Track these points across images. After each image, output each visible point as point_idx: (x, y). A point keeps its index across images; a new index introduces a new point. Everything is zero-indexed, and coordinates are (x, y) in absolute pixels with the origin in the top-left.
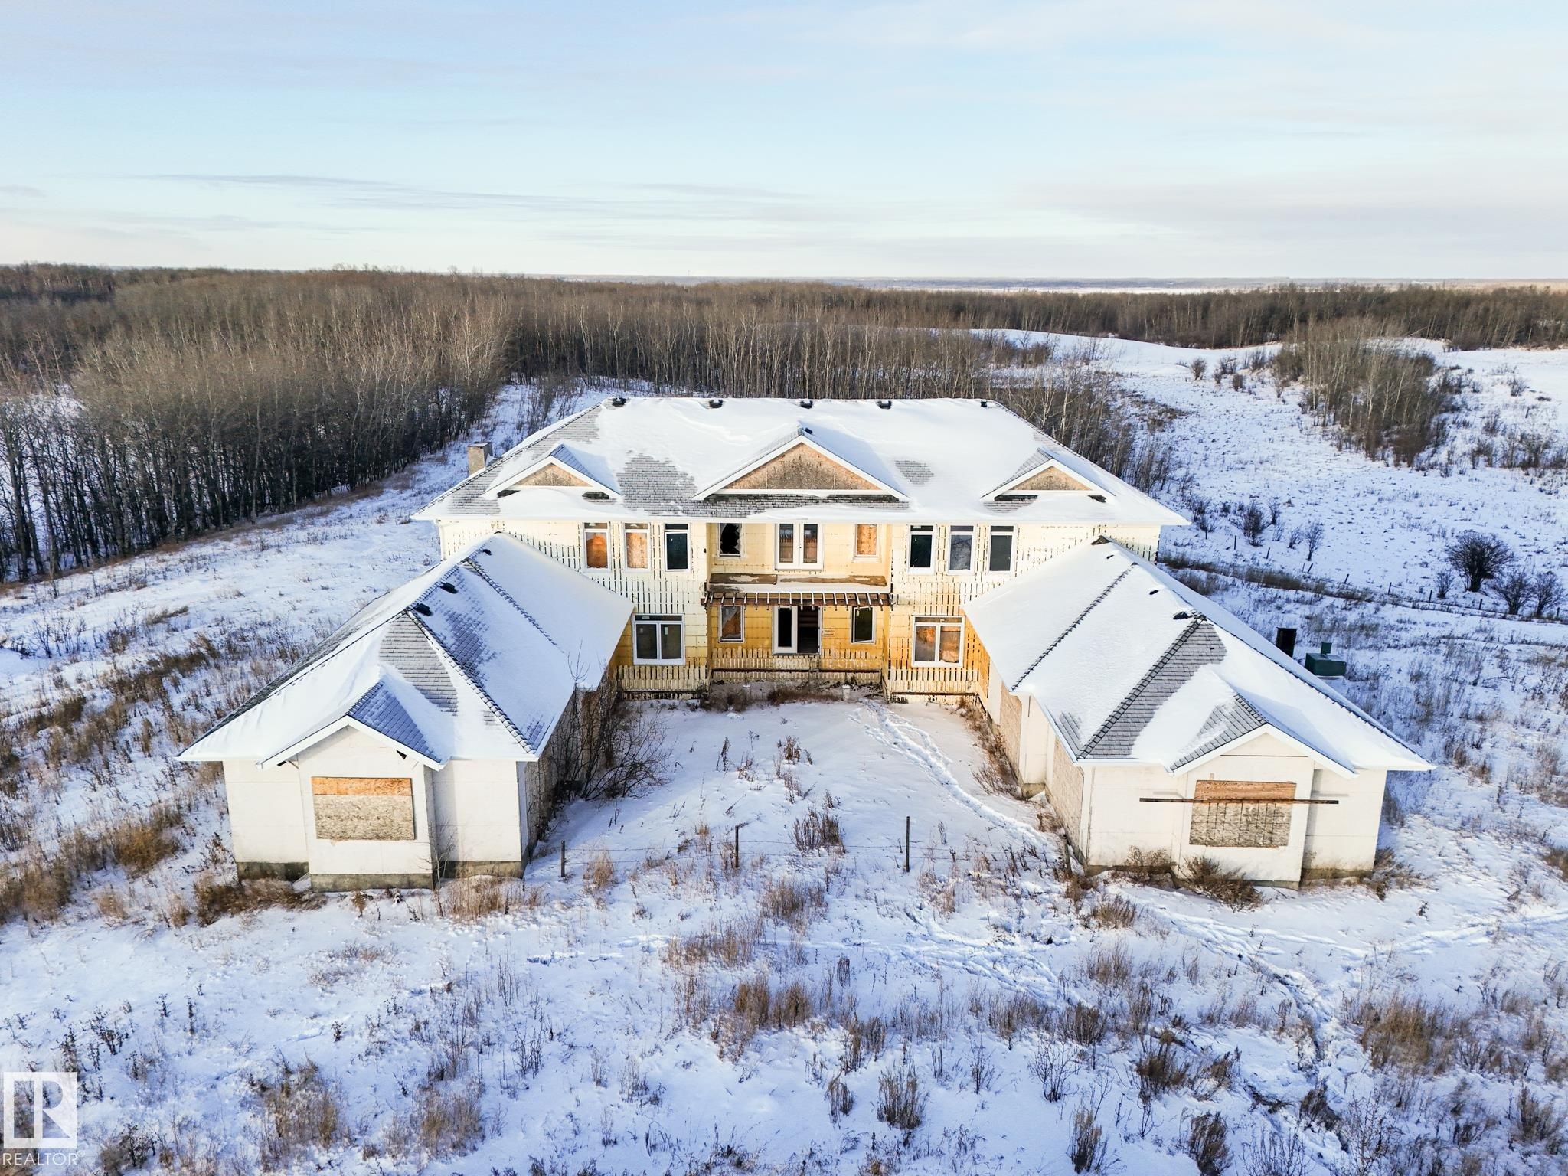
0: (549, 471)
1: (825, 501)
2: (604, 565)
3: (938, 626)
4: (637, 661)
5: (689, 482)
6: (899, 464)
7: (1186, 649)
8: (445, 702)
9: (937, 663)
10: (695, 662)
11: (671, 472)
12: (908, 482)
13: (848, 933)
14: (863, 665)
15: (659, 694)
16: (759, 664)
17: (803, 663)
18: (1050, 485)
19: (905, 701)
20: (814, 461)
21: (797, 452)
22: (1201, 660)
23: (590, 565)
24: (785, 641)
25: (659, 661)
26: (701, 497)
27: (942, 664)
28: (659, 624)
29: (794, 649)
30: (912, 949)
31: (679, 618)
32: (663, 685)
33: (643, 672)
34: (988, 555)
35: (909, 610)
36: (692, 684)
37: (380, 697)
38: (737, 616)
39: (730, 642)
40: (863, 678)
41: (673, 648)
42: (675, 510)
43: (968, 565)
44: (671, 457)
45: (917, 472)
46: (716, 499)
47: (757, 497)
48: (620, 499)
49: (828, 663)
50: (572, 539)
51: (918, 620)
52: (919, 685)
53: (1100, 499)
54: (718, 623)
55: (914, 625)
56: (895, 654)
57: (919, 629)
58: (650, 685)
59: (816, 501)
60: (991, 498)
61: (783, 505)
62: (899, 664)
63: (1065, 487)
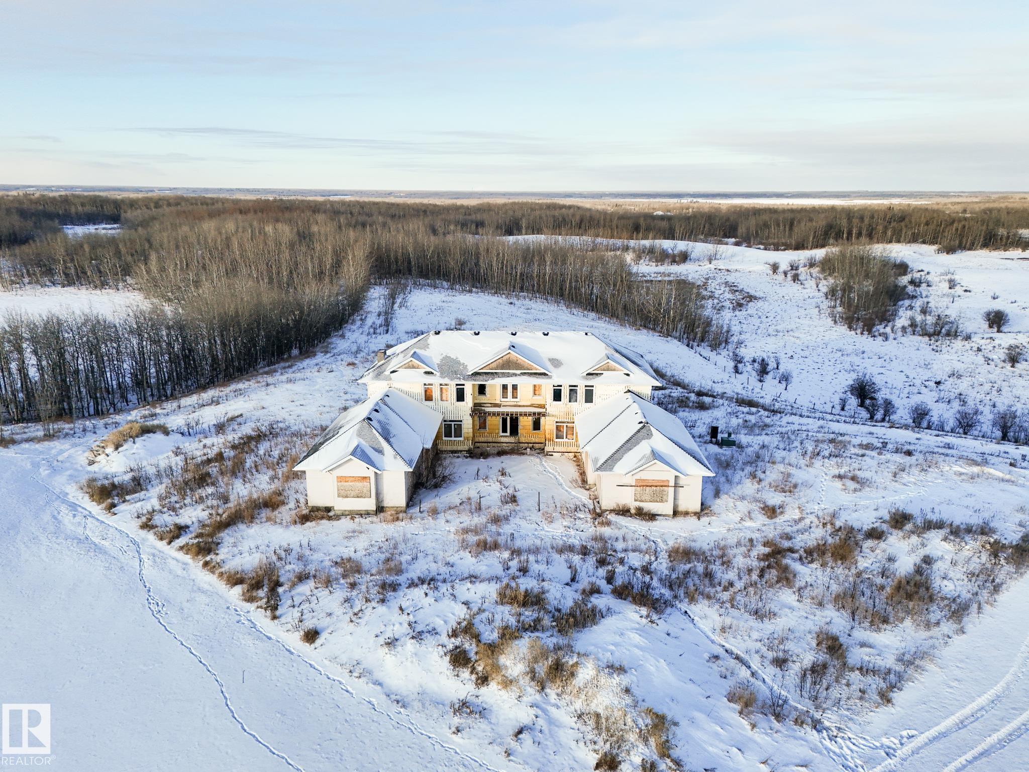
0: (410, 363)
1: (519, 375)
2: (432, 400)
3: (565, 425)
4: (444, 438)
5: (465, 367)
6: (550, 360)
7: (639, 434)
8: (380, 451)
9: (565, 440)
10: (468, 439)
11: (458, 363)
12: (552, 367)
13: (516, 528)
14: (537, 441)
15: (453, 452)
16: (494, 440)
17: (512, 439)
18: (608, 370)
19: (552, 455)
20: (515, 359)
21: (508, 356)
22: (643, 439)
23: (426, 400)
24: (504, 430)
25: (453, 439)
26: (470, 373)
27: (567, 440)
28: (453, 423)
29: (508, 434)
30: (536, 533)
31: (461, 421)
32: (455, 448)
33: (447, 443)
34: (584, 397)
35: (553, 418)
36: (466, 448)
37: (359, 449)
38: (485, 420)
39: (482, 431)
40: (537, 446)
41: (458, 433)
42: (460, 379)
43: (576, 401)
44: (458, 356)
45: (556, 363)
46: (476, 374)
47: (492, 373)
48: (438, 374)
49: (523, 440)
50: (420, 390)
51: (557, 422)
52: (557, 449)
53: (628, 375)
54: (477, 423)
55: (555, 425)
56: (547, 436)
57: (557, 426)
58: (449, 448)
59: (515, 375)
60: (585, 375)
61: (502, 377)
62: (550, 440)
63: (614, 370)
